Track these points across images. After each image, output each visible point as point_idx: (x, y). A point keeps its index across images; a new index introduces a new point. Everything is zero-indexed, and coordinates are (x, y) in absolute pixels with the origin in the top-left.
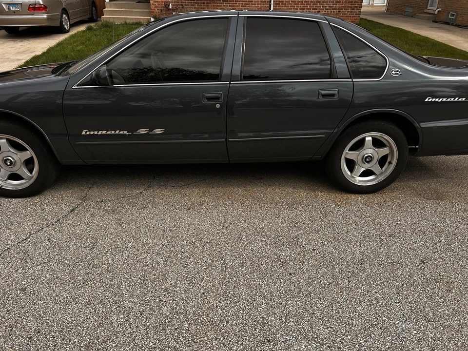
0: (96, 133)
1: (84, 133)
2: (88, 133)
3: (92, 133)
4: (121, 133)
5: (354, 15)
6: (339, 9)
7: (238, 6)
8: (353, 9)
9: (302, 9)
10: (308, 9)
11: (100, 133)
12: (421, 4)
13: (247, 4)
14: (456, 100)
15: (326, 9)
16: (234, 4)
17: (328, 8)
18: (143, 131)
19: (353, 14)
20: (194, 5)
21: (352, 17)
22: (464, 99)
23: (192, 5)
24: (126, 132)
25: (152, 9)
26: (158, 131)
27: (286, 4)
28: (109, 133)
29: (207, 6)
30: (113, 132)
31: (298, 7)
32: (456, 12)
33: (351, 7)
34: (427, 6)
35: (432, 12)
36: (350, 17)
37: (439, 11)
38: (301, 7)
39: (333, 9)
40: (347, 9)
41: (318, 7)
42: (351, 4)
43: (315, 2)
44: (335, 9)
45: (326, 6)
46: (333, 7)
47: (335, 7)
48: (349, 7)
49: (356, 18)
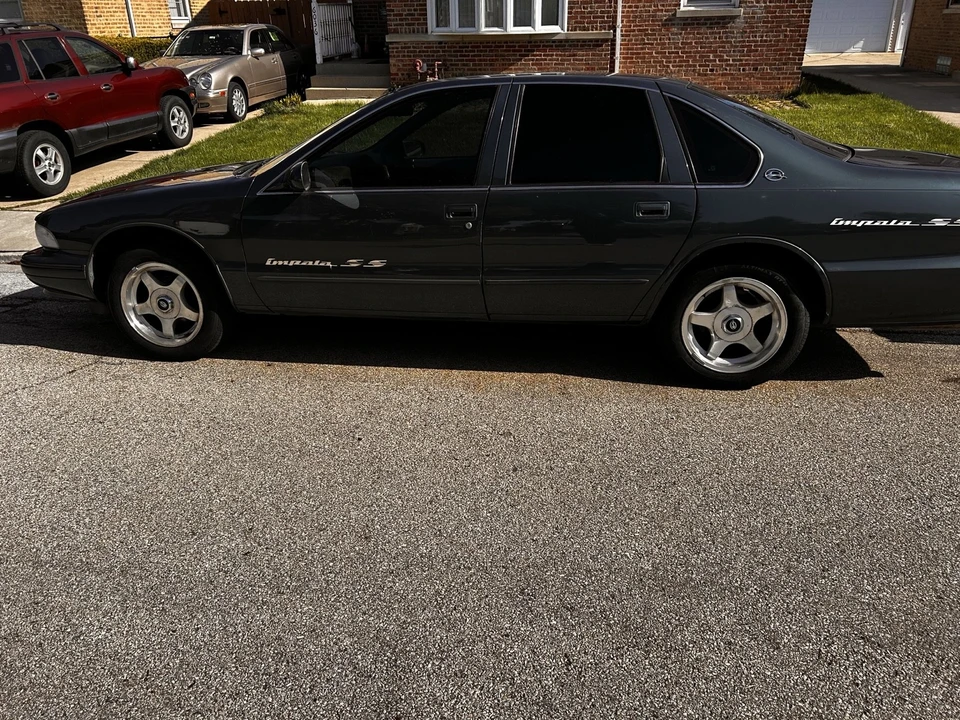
0: (286, 263)
1: (268, 263)
2: (275, 263)
3: (280, 263)
4: (322, 264)
5: (787, 76)
6: (753, 65)
7: (548, 64)
8: (784, 64)
9: (677, 66)
10: (690, 66)
11: (292, 263)
13: (565, 60)
14: (892, 223)
15: (727, 65)
16: (542, 60)
17: (731, 62)
18: (354, 263)
19: (786, 73)
20: (467, 65)
21: (784, 78)
22: (908, 223)
23: (464, 65)
24: (329, 264)
25: (393, 74)
26: (377, 263)
27: (644, 58)
28: (304, 264)
29: (491, 65)
30: (311, 263)
31: (670, 62)
33: (780, 60)
36: (779, 79)
38: (675, 62)
39: (741, 65)
40: (771, 65)
41: (711, 61)
42: (781, 55)
43: (704, 52)
44: (746, 65)
45: (727, 60)
46: (741, 60)
47: (746, 60)
48: (775, 60)
49: (791, 81)
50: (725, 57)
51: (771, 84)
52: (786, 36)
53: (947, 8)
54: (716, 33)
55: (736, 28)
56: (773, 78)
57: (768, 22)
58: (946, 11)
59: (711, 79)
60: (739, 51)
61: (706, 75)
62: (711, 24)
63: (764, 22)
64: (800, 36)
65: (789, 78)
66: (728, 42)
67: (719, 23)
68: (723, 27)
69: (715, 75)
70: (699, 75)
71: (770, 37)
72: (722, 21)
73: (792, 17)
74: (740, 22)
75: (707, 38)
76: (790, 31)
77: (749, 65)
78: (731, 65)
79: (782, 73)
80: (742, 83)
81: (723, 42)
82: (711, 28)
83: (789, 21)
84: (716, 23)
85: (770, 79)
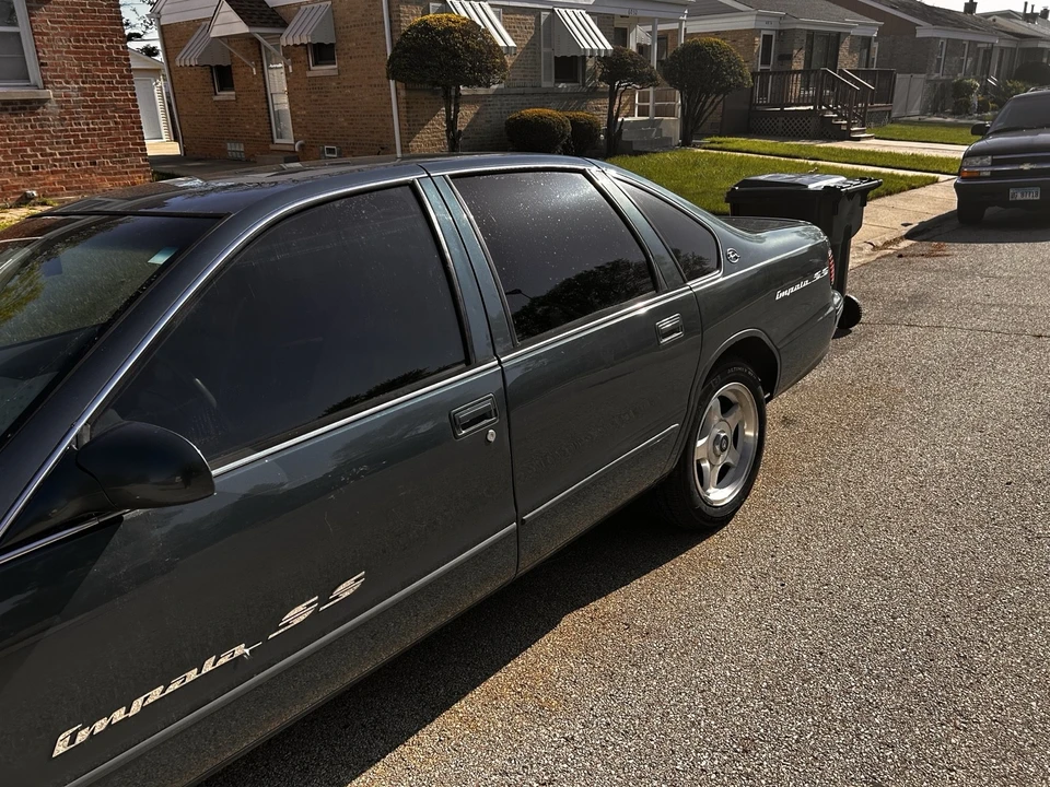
0: (119, 715)
1: (61, 748)
3: (100, 726)
4: (224, 659)
5: (135, 169)
6: (88, 158)
8: (127, 156)
10: (3, 164)
11: (136, 706)
12: (258, 134)
15: (55, 161)
17: (58, 156)
18: (298, 614)
19: (132, 167)
21: (132, 172)
24: (240, 650)
26: (346, 589)
28: (175, 686)
30: (192, 675)
32: (336, 144)
33: (120, 151)
34: (272, 137)
35: (288, 148)
36: (126, 173)
37: (301, 146)
39: (74, 159)
40: (110, 157)
41: (31, 156)
42: (118, 145)
43: (16, 145)
44: (79, 159)
45: (51, 154)
46: (72, 154)
47: (77, 153)
48: (113, 151)
49: (141, 175)
50: (48, 151)
51: (119, 179)
52: (116, 123)
53: (216, 94)
54: (25, 121)
55: (50, 114)
56: (120, 173)
57: (89, 107)
58: (216, 98)
59: (39, 179)
60: (65, 143)
61: (30, 174)
62: (13, 109)
63: (84, 107)
64: (134, 123)
65: (137, 172)
66: (45, 132)
67: (25, 109)
68: (33, 114)
69: (41, 173)
70: (20, 174)
71: (98, 124)
72: (29, 106)
73: (117, 101)
74: (52, 106)
75: (14, 128)
76: (120, 117)
77: (83, 158)
78: (60, 160)
79: (128, 167)
80: (82, 182)
81: (39, 132)
82: (16, 115)
83: (114, 106)
84: (20, 109)
85: (115, 174)
